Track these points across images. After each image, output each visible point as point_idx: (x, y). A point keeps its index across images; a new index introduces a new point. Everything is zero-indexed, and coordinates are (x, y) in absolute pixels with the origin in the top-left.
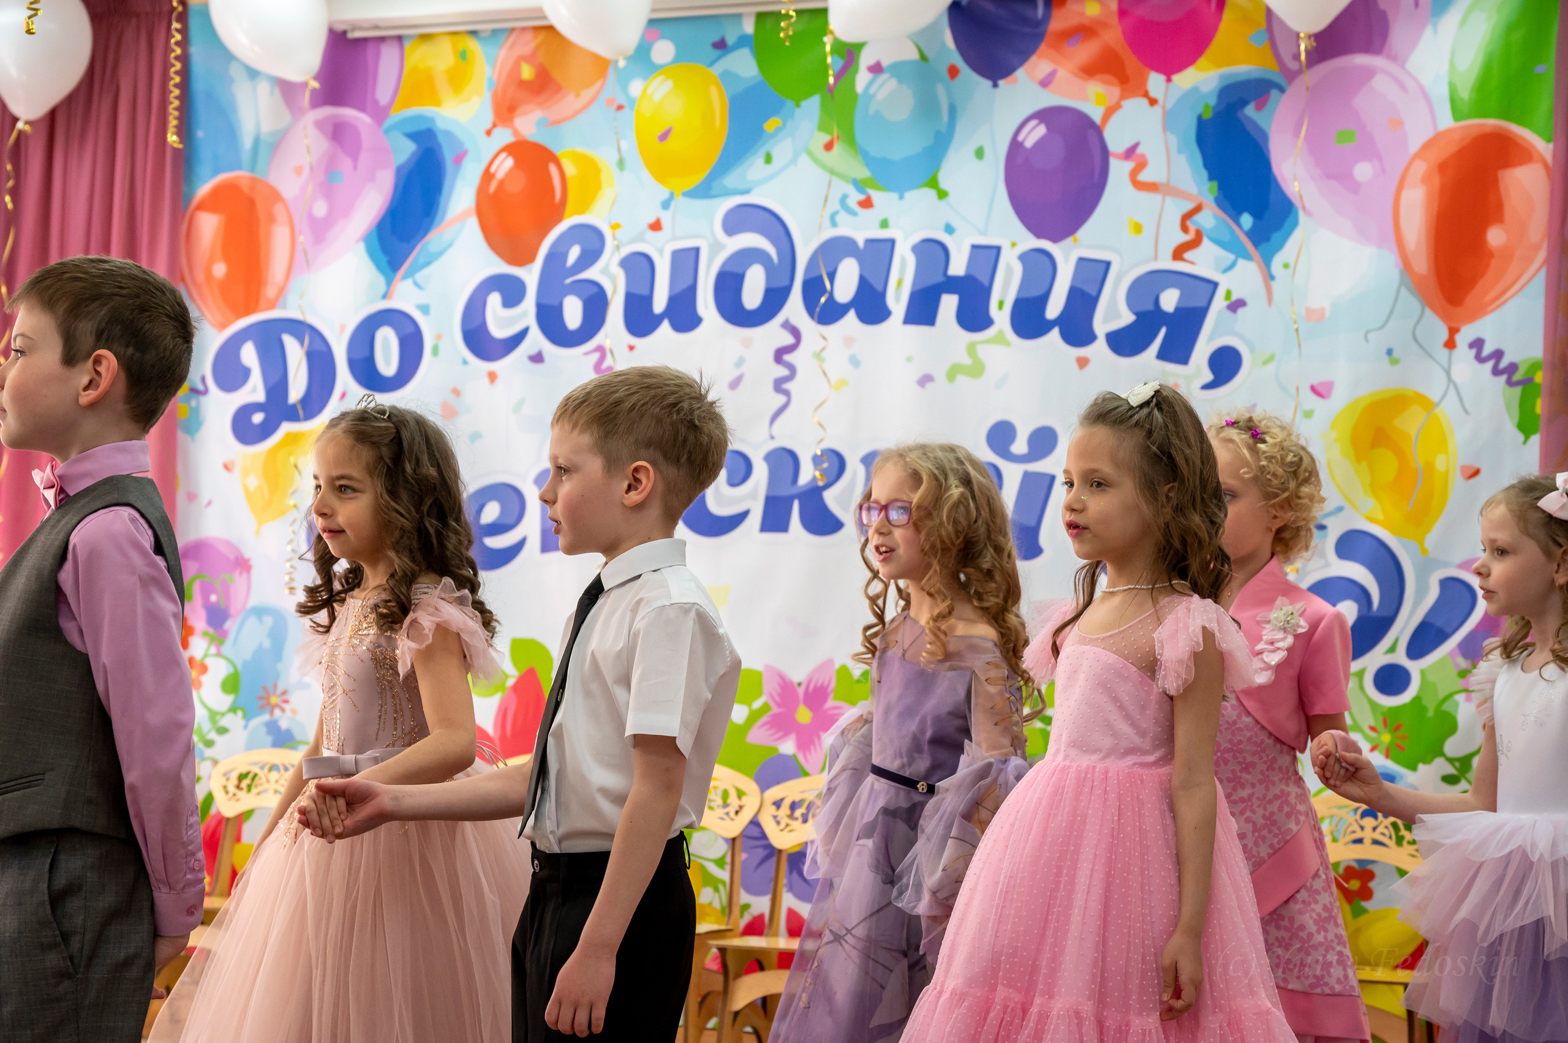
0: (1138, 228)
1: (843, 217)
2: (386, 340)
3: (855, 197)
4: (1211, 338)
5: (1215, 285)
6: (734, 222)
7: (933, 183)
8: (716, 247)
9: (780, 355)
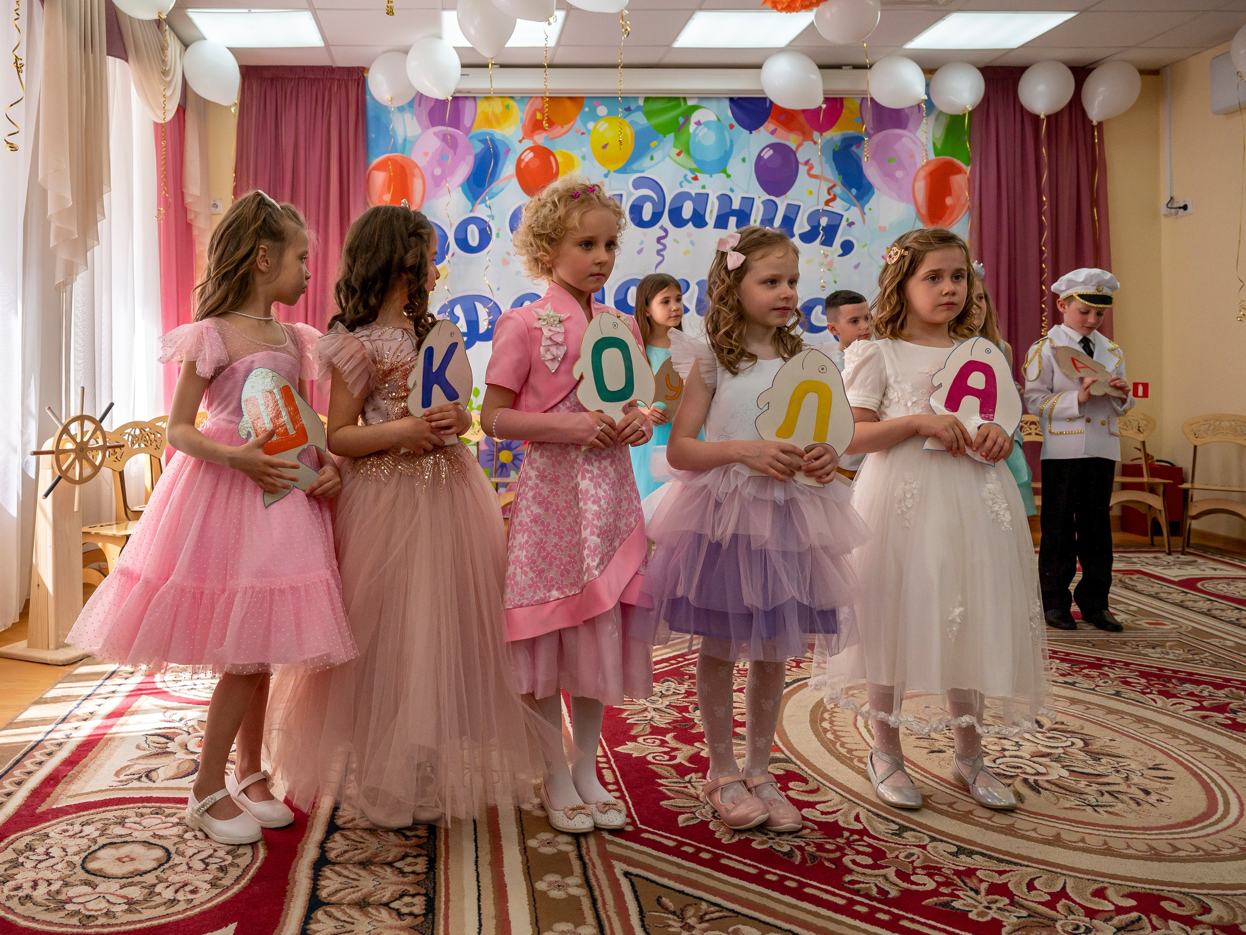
0: (811, 193)
1: (685, 184)
2: (472, 230)
3: (690, 176)
4: (841, 237)
5: (842, 216)
6: (637, 184)
7: (725, 171)
8: (630, 194)
9: (659, 240)
